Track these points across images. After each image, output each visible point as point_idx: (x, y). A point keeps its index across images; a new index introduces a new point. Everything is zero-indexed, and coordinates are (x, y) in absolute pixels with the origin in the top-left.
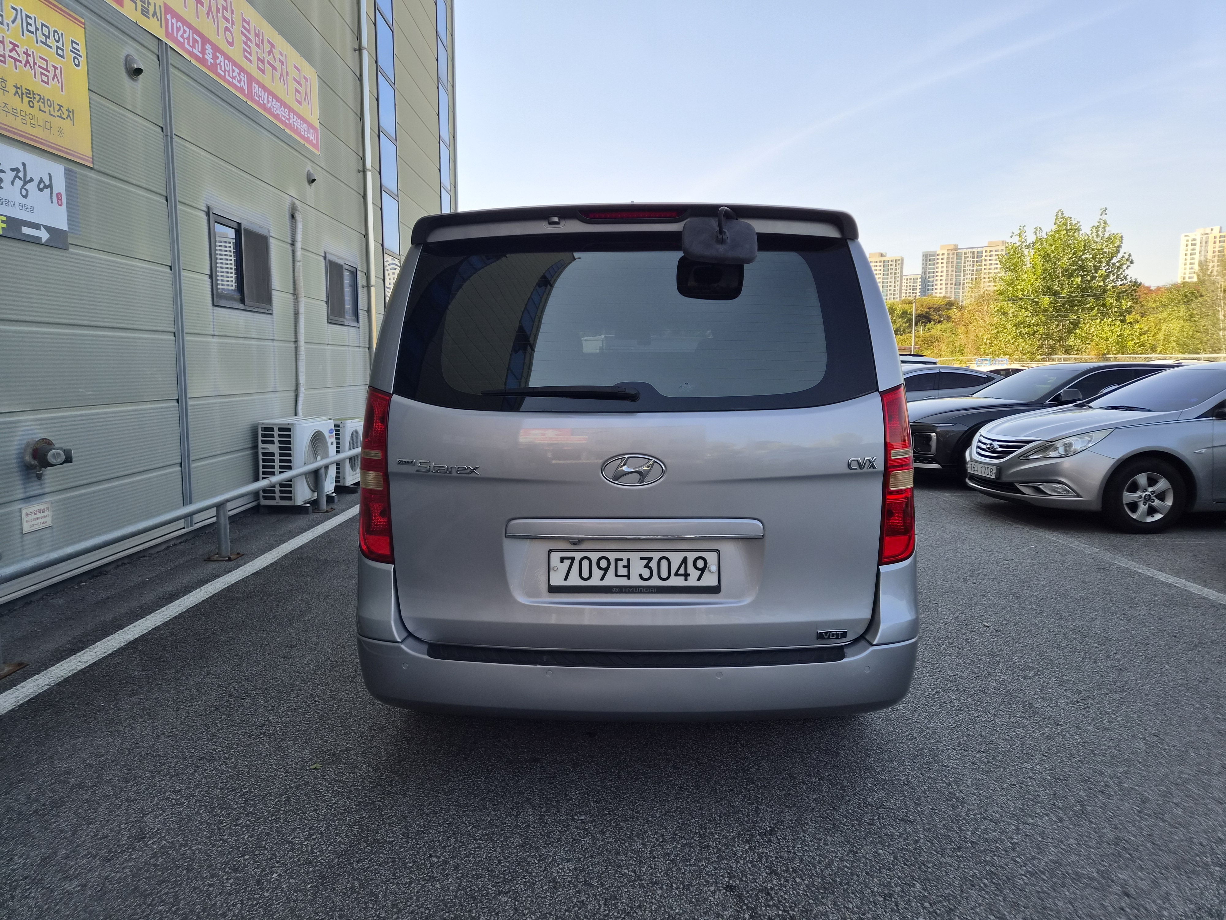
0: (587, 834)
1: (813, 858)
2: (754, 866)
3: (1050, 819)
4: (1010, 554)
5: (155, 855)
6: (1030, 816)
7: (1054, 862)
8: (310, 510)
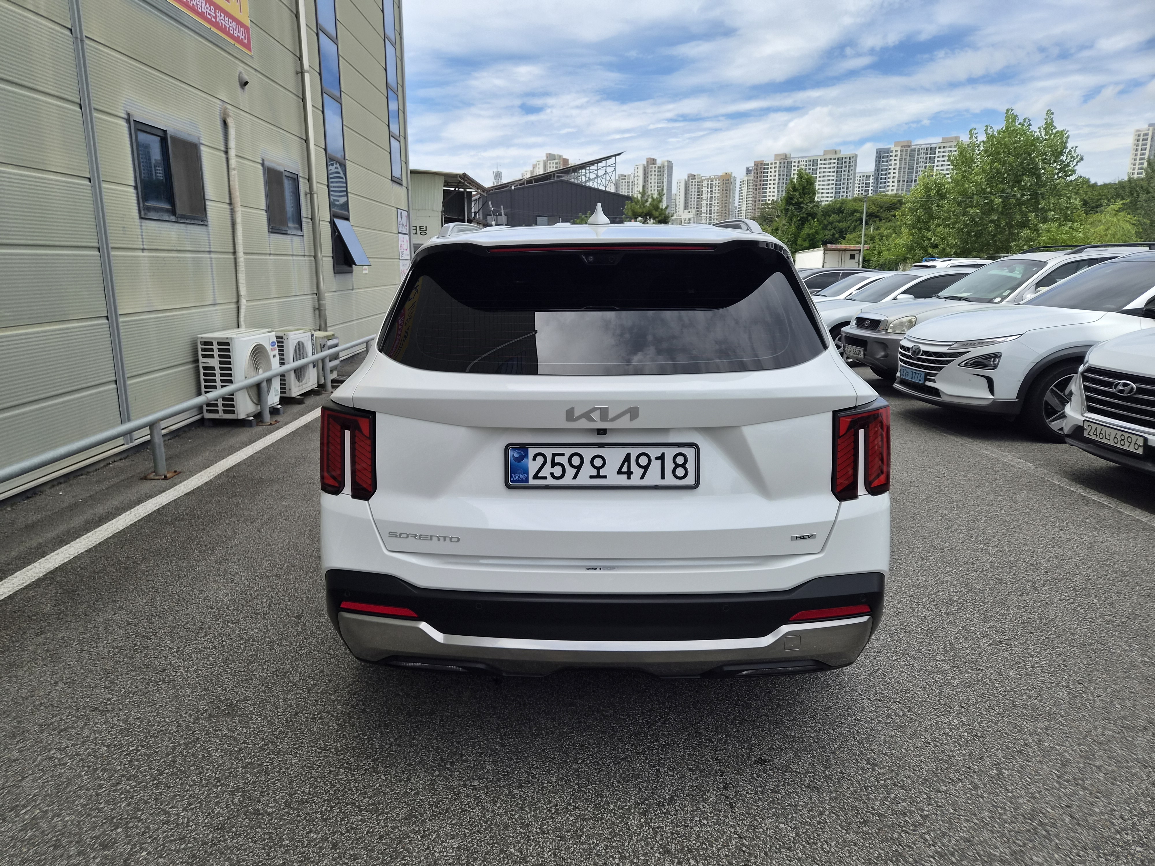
0: (477, 804)
1: (711, 834)
2: (647, 844)
3: (964, 786)
4: (942, 471)
5: (24, 829)
6: (943, 781)
7: (966, 840)
8: (254, 422)
